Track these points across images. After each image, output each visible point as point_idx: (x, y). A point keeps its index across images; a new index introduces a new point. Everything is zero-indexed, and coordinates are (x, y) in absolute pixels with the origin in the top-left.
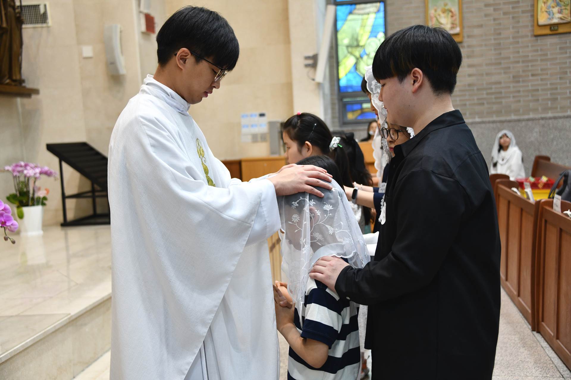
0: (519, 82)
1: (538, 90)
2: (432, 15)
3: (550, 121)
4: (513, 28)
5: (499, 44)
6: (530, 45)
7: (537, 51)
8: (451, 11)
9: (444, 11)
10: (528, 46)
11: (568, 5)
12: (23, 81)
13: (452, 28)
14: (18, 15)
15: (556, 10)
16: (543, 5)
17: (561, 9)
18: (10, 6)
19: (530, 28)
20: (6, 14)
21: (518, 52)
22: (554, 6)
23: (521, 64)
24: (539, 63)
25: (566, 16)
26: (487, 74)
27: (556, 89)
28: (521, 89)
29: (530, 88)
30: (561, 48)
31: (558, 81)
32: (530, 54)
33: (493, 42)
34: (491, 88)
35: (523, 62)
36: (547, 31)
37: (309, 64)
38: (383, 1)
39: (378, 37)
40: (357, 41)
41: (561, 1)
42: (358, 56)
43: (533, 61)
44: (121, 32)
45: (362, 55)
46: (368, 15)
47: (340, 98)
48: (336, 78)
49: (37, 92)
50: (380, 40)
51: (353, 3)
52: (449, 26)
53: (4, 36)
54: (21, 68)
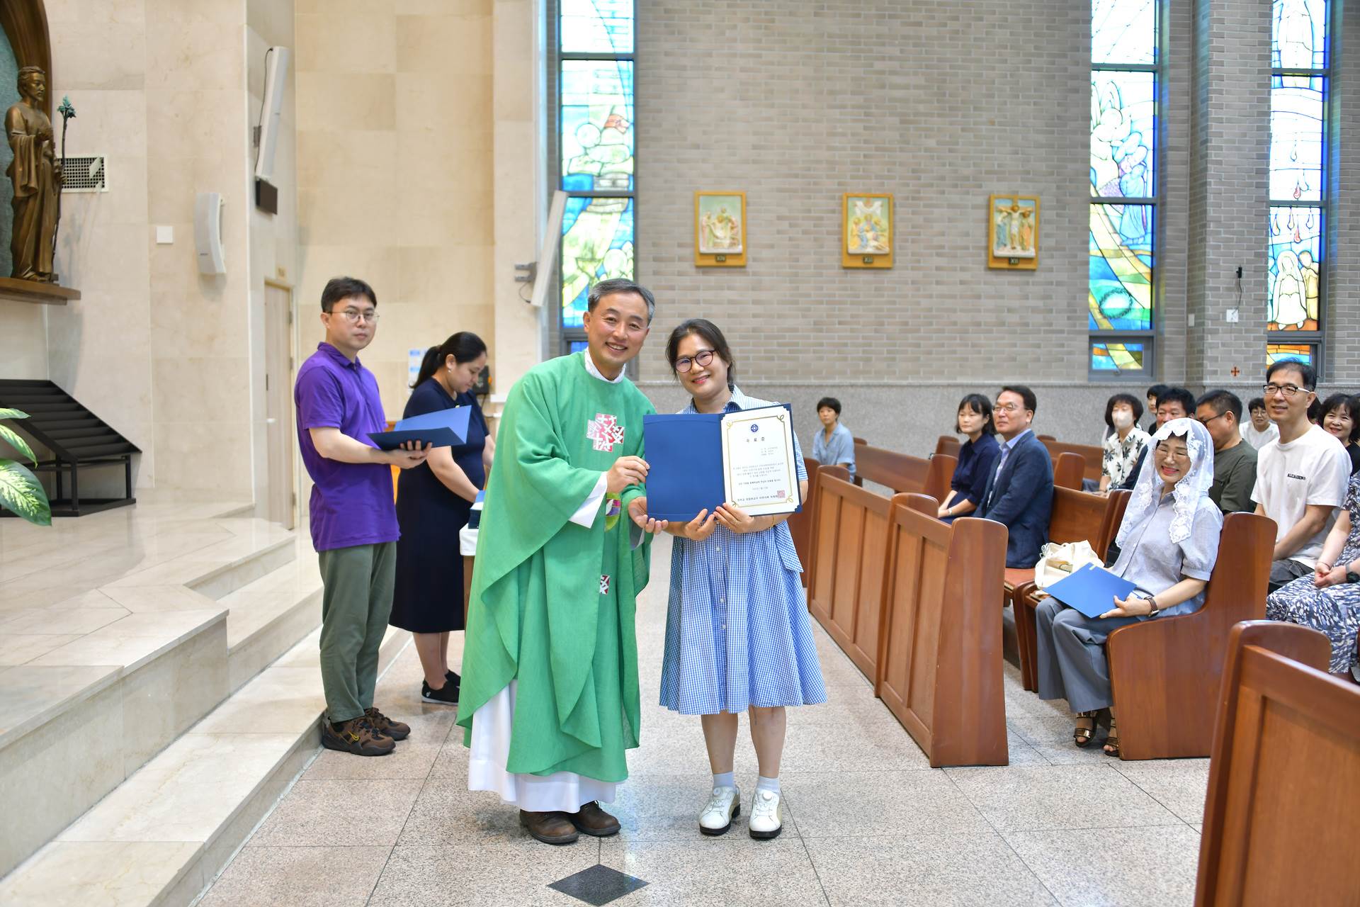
0: (821, 331)
1: (845, 345)
2: (704, 224)
3: (862, 390)
4: (815, 253)
5: (796, 275)
6: (837, 280)
7: (845, 289)
8: (730, 221)
9: (720, 221)
10: (834, 282)
11: (884, 230)
12: (56, 277)
13: (732, 245)
14: (57, 171)
15: (870, 235)
16: (854, 226)
17: (877, 236)
18: (46, 155)
19: (837, 256)
20: (37, 167)
21: (821, 289)
22: (868, 229)
23: (824, 306)
24: (848, 306)
25: (883, 245)
26: (779, 316)
27: (870, 345)
28: (824, 341)
29: (836, 341)
30: (876, 289)
31: (873, 334)
32: (837, 292)
33: (788, 270)
34: (784, 337)
35: (828, 303)
36: (859, 263)
37: (522, 278)
38: (632, 197)
39: (623, 248)
40: (592, 253)
41: (876, 223)
42: (593, 275)
43: (840, 303)
44: (222, 206)
45: (599, 273)
46: (609, 216)
47: (563, 335)
48: (558, 305)
49: (76, 295)
50: (626, 254)
51: (590, 196)
52: (727, 242)
53: (31, 202)
54: (54, 254)
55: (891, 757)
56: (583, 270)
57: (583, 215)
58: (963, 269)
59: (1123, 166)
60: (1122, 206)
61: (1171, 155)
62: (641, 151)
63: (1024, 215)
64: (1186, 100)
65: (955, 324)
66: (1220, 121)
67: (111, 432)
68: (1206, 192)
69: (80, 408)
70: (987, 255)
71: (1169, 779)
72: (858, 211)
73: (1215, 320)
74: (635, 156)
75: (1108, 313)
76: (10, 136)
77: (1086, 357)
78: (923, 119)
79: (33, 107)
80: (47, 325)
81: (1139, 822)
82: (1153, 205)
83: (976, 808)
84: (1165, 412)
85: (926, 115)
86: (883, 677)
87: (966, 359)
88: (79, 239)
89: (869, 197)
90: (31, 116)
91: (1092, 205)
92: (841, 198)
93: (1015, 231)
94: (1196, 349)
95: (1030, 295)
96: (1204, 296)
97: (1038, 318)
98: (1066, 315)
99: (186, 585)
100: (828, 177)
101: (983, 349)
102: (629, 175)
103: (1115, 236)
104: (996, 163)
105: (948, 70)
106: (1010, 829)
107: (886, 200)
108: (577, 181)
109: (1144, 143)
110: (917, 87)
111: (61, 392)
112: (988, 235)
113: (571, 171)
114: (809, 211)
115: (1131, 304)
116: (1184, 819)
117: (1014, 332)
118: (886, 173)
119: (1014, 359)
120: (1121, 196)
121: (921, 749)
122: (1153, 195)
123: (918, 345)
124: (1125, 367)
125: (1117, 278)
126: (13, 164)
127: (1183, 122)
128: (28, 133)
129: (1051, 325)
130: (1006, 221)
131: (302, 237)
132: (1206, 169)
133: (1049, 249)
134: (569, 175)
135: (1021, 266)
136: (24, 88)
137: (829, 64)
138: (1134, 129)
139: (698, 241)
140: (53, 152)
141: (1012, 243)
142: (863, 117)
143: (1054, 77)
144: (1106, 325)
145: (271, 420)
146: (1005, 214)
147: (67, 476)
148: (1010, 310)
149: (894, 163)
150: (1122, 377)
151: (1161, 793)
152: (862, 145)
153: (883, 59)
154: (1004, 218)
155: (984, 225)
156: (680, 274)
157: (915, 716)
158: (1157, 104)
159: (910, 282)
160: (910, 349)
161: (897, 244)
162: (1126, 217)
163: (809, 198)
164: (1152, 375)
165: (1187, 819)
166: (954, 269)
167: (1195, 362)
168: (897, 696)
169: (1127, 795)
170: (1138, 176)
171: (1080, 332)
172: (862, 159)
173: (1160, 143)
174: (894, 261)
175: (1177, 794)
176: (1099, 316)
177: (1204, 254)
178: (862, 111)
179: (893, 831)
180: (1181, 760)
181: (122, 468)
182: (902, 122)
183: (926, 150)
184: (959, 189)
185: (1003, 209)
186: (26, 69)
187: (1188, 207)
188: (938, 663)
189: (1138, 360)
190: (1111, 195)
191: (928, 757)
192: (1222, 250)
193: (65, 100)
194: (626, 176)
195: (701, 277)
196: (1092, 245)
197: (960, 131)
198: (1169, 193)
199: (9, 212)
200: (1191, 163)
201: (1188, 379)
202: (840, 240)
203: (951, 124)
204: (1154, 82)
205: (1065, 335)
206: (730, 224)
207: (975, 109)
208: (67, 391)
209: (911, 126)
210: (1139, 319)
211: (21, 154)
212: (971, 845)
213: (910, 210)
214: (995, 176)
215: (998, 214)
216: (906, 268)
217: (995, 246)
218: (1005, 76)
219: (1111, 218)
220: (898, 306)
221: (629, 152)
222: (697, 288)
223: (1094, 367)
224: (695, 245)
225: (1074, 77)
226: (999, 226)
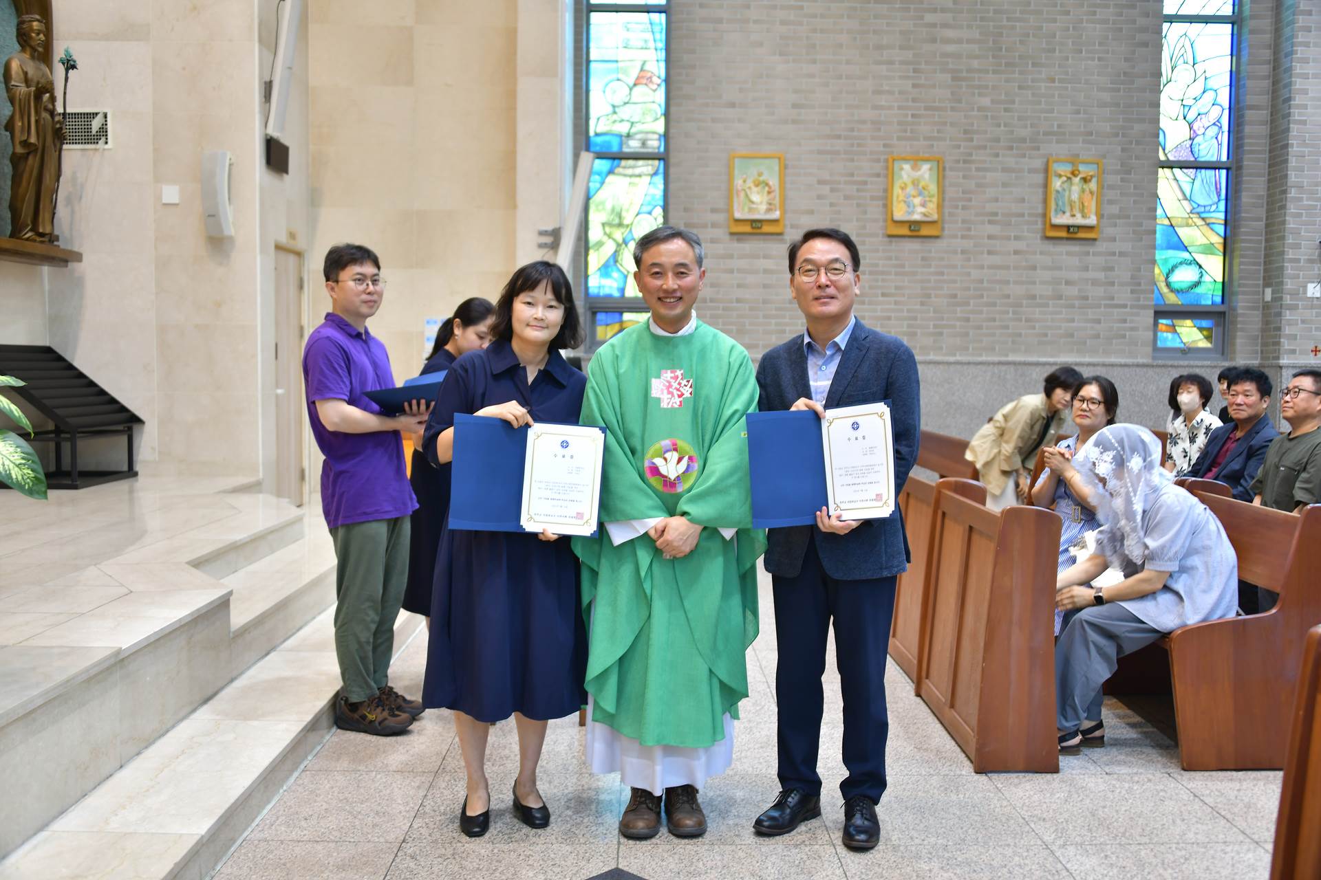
1: (889, 318)
2: (740, 188)
4: (858, 220)
6: (881, 248)
7: (890, 258)
8: (767, 184)
10: (877, 251)
11: (933, 196)
12: (57, 238)
13: (769, 210)
14: (58, 126)
15: (917, 201)
16: (900, 191)
17: (925, 201)
18: (46, 109)
19: (881, 224)
20: (37, 121)
22: (915, 194)
24: (893, 277)
25: (931, 212)
27: (915, 319)
29: (879, 314)
30: (923, 259)
31: (918, 307)
32: (881, 262)
35: (871, 273)
36: (905, 231)
37: (546, 244)
38: (663, 159)
39: (653, 213)
40: (620, 217)
41: (924, 188)
42: (620, 241)
43: (883, 273)
44: (230, 165)
45: (627, 240)
46: (638, 179)
47: (588, 305)
48: (583, 274)
49: (78, 257)
50: (656, 219)
51: (617, 157)
52: (764, 207)
53: (31, 158)
54: (54, 214)
55: (932, 761)
56: (609, 236)
57: (611, 178)
58: (1017, 238)
59: (1195, 127)
60: (1193, 171)
61: (1249, 115)
62: (673, 109)
63: (1085, 180)
64: (1267, 54)
65: (1008, 296)
66: (1305, 76)
67: (113, 401)
68: (1288, 154)
69: (81, 376)
70: (1044, 223)
71: (1235, 792)
72: (903, 173)
73: (1294, 294)
74: (667, 114)
75: (1176, 286)
76: (8, 89)
77: (1151, 334)
78: (976, 75)
79: (33, 57)
80: (47, 287)
81: (1201, 838)
82: (1228, 169)
83: (1024, 819)
84: (1237, 394)
85: (979, 71)
86: (924, 674)
87: (1020, 335)
88: (81, 198)
89: (916, 160)
90: (31, 68)
91: (1160, 170)
92: (886, 161)
93: (1075, 197)
94: (1272, 326)
95: (1090, 266)
96: (1282, 268)
97: (1099, 291)
98: (1129, 289)
99: (188, 563)
100: (873, 138)
101: (1037, 325)
102: (660, 135)
103: (1185, 203)
104: (1056, 123)
105: (1005, 23)
106: (1059, 842)
107: (935, 164)
108: (605, 142)
109: (1219, 101)
110: (969, 41)
111: (60, 359)
112: (1045, 201)
113: (598, 131)
114: (852, 175)
115: (1201, 277)
116: (1253, 837)
117: (1073, 306)
118: (936, 134)
119: (1072, 336)
120: (1193, 159)
121: (964, 752)
122: (1228, 158)
123: (968, 320)
124: (1193, 345)
125: (1186, 249)
126: (12, 118)
127: (1264, 78)
128: (28, 86)
129: (1113, 298)
130: (1065, 186)
131: (314, 198)
132: (1288, 130)
133: (1112, 217)
134: (597, 135)
135: (1081, 235)
136: (23, 38)
137: (876, 17)
138: (1208, 87)
139: (732, 207)
140: (54, 106)
141: (1072, 209)
142: (911, 74)
143: (1121, 30)
144: (1172, 299)
145: (280, 391)
146: (1065, 179)
147: (66, 447)
148: (1068, 283)
149: (945, 124)
150: (1189, 355)
151: (1226, 807)
152: (910, 104)
153: (935, 10)
154: (1063, 183)
155: (1041, 190)
156: (713, 241)
157: (958, 717)
158: (1234, 58)
159: (959, 251)
160: (958, 324)
161: (946, 211)
162: (1198, 182)
163: (852, 160)
164: (1223, 354)
165: (1256, 837)
166: (1008, 238)
167: (1271, 340)
168: (940, 696)
169: (1189, 808)
170: (1212, 137)
171: (1144, 307)
172: (909, 118)
173: (1238, 102)
174: (943, 229)
175: (1245, 810)
176: (1165, 290)
177: (1284, 222)
178: (911, 67)
179: (933, 840)
180: (1250, 773)
181: (124, 439)
182: (954, 79)
183: (980, 109)
184: (1014, 151)
185: (1062, 174)
186: (26, 17)
187: (1267, 171)
188: (984, 660)
189: (1208, 338)
190: (1180, 159)
191: (972, 762)
192: (1304, 218)
193: (67, 51)
194: (656, 136)
195: (736, 245)
196: (1159, 212)
197: (1016, 90)
198: (1246, 157)
199: (8, 169)
200: (1271, 123)
201: (1262, 358)
202: (885, 206)
203: (1007, 81)
204: (1232, 35)
205: (1128, 310)
206: (767, 189)
207: (1034, 65)
208: (68, 357)
209: (964, 83)
210: (1210, 293)
211: (20, 111)
212: (1017, 859)
213: (961, 174)
214: (1054, 138)
215: (1057, 178)
216: (955, 237)
217: (1052, 213)
218: (1068, 29)
219: (1180, 183)
220: (945, 277)
221: (660, 110)
222: (731, 257)
223: (1160, 344)
224: (729, 210)
225: (1144, 30)
226: (1058, 192)
